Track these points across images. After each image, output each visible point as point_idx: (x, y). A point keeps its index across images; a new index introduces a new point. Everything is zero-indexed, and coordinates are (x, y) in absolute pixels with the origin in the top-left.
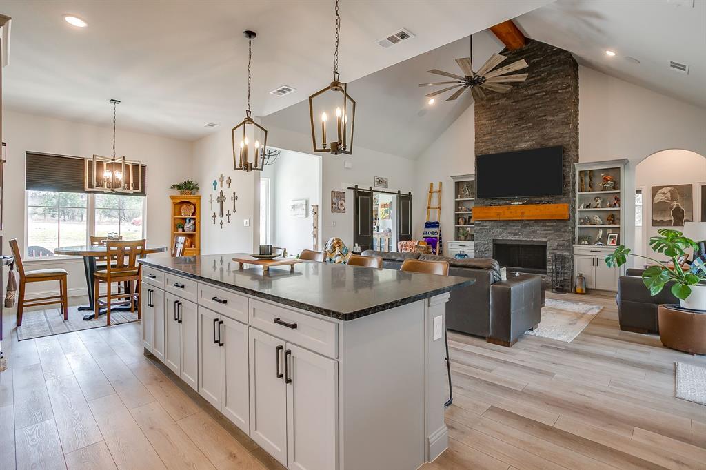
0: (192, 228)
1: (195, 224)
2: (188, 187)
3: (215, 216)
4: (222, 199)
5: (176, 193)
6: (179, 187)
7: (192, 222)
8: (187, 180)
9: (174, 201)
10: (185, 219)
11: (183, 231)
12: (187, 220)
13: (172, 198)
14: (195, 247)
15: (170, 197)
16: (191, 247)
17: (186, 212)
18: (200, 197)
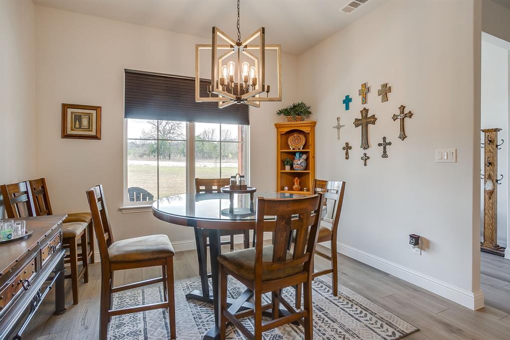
0: (304, 165)
1: (307, 160)
2: (299, 111)
3: (347, 147)
4: (366, 121)
5: (282, 120)
6: (285, 112)
7: (304, 157)
8: (296, 103)
9: (280, 130)
10: (294, 154)
11: (292, 168)
12: (297, 155)
13: (278, 126)
14: (308, 190)
15: (276, 125)
16: (302, 190)
17: (295, 144)
18: (315, 123)
